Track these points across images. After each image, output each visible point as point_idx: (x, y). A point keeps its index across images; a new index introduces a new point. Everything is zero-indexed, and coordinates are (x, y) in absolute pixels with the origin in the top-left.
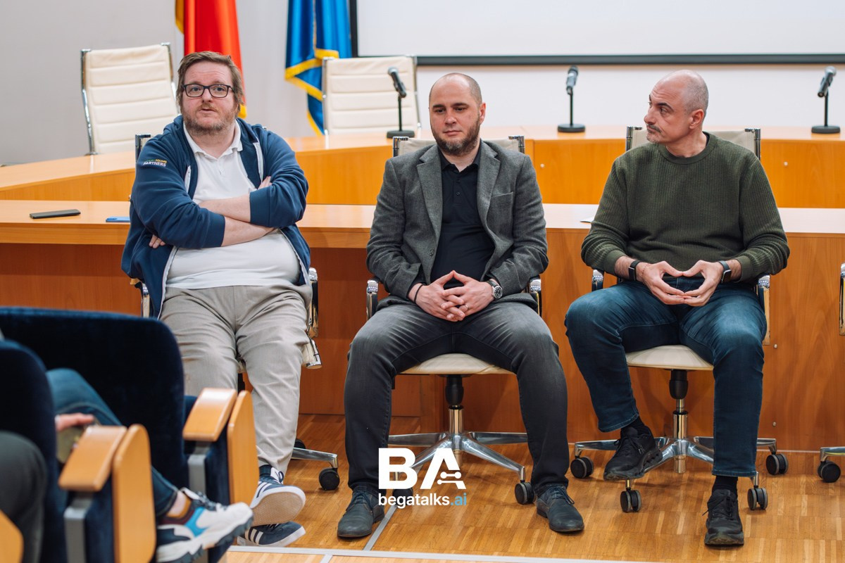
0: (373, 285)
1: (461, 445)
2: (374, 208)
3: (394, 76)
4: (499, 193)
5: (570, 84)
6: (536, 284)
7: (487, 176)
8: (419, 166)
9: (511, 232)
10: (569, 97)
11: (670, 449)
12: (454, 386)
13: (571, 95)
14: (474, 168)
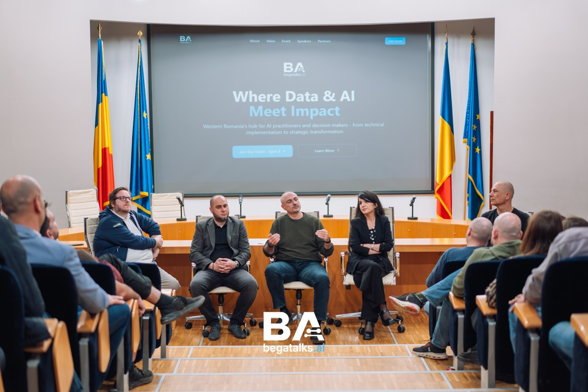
0: (194, 265)
1: (223, 318)
2: (192, 241)
3: (179, 199)
4: (234, 234)
5: (241, 201)
6: (248, 263)
7: (230, 228)
8: (207, 226)
9: (238, 247)
10: (239, 205)
11: (296, 317)
12: (221, 298)
13: (241, 205)
14: (225, 226)
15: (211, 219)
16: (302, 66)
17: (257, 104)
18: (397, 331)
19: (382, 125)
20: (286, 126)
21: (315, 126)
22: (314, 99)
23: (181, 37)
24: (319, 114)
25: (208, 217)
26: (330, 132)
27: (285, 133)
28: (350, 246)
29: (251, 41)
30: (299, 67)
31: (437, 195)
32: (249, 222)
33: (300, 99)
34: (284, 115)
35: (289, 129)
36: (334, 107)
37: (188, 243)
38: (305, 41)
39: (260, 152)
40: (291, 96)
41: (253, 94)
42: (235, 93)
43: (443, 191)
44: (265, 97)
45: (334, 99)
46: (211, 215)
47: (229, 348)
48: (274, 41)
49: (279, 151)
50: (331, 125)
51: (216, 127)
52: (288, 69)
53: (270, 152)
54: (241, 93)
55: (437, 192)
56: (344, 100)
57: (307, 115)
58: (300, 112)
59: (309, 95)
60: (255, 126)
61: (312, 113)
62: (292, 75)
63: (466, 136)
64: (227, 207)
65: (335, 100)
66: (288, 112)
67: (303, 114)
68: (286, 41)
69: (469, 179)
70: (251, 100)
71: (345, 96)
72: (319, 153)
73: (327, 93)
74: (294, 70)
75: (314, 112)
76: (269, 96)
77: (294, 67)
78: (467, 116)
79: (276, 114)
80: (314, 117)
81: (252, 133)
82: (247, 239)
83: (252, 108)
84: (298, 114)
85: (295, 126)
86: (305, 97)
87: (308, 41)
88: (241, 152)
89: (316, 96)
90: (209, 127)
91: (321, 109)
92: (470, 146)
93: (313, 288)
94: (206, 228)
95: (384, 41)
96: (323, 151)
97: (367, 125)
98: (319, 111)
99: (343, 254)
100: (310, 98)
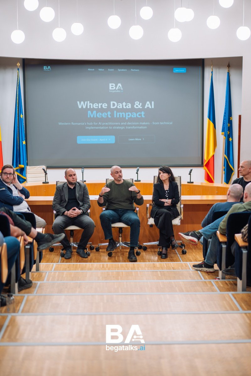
0: (55, 212)
1: (73, 245)
2: (53, 197)
3: (44, 170)
4: (80, 193)
5: (83, 171)
6: (89, 211)
7: (77, 189)
9: (83, 201)
10: (82, 174)
11: (119, 244)
12: (72, 232)
13: (83, 174)
14: (75, 188)
15: (65, 183)
16: (121, 86)
17: (92, 110)
18: (182, 253)
19: (171, 123)
20: (111, 123)
21: (129, 123)
22: (129, 106)
23: (44, 67)
24: (131, 116)
25: (63, 182)
26: (138, 127)
27: (110, 128)
28: (153, 200)
29: (89, 69)
30: (119, 86)
31: (205, 168)
32: (88, 184)
33: (120, 106)
34: (109, 116)
35: (112, 126)
36: (141, 112)
37: (51, 198)
38: (123, 70)
39: (94, 140)
40: (114, 105)
41: (90, 103)
42: (78, 102)
43: (209, 165)
44: (97, 105)
45: (141, 106)
46: (66, 181)
47: (77, 264)
48: (103, 70)
49: (106, 140)
50: (139, 123)
51: (67, 124)
52: (112, 88)
53: (100, 140)
54: (82, 103)
55: (206, 165)
56: (147, 107)
57: (124, 116)
58: (120, 115)
59: (126, 104)
60: (91, 124)
61: (127, 116)
62: (115, 91)
63: (223, 130)
64: (76, 176)
65: (141, 108)
66: (112, 115)
67: (121, 116)
68: (111, 70)
69: (225, 157)
70: (88, 107)
71: (148, 105)
72: (131, 141)
73: (137, 103)
74: (116, 88)
75: (129, 115)
76: (100, 104)
77: (116, 86)
78: (224, 118)
79: (105, 116)
80: (128, 118)
81: (90, 128)
82: (88, 196)
83: (89, 112)
84: (118, 116)
85: (117, 124)
86: (123, 105)
87: (124, 70)
88: (82, 140)
89: (130, 105)
90: (62, 124)
91: (133, 113)
92: (226, 137)
93: (130, 227)
94: (63, 189)
95: (172, 70)
96: (134, 139)
97: (162, 123)
98: (132, 114)
99: (148, 205)
100: (126, 106)
